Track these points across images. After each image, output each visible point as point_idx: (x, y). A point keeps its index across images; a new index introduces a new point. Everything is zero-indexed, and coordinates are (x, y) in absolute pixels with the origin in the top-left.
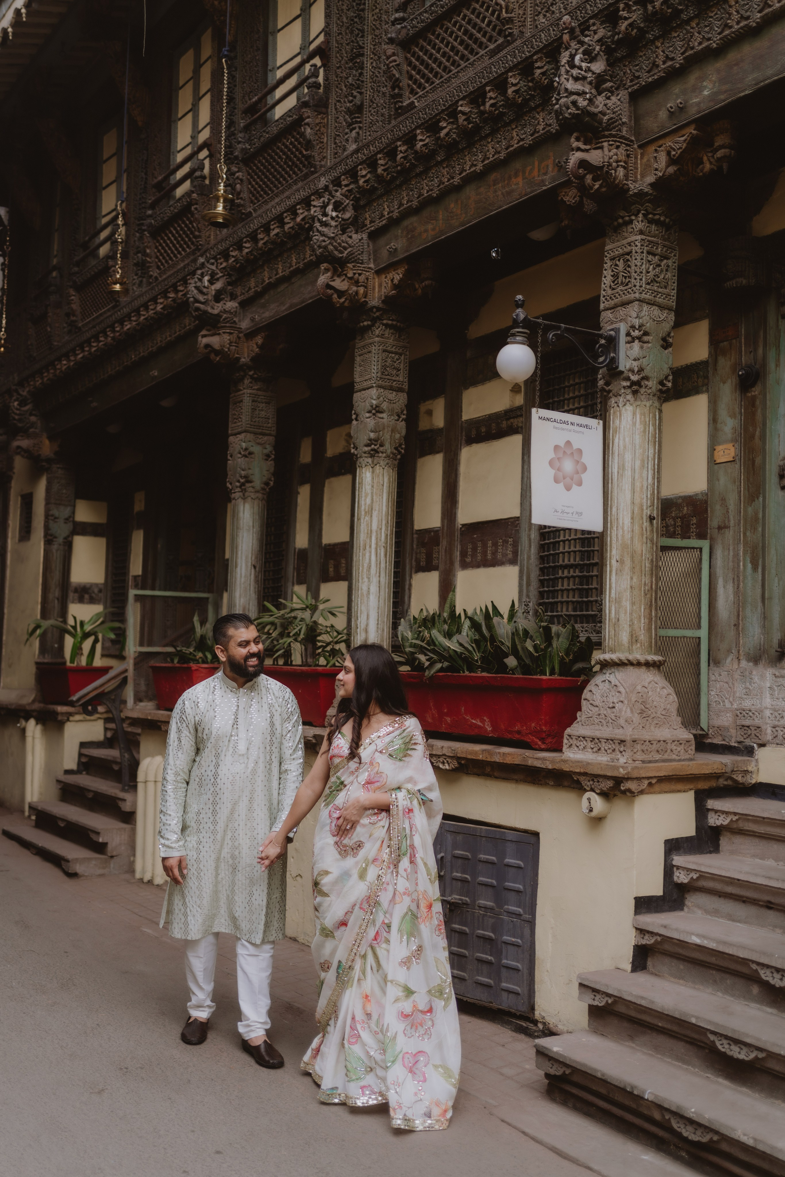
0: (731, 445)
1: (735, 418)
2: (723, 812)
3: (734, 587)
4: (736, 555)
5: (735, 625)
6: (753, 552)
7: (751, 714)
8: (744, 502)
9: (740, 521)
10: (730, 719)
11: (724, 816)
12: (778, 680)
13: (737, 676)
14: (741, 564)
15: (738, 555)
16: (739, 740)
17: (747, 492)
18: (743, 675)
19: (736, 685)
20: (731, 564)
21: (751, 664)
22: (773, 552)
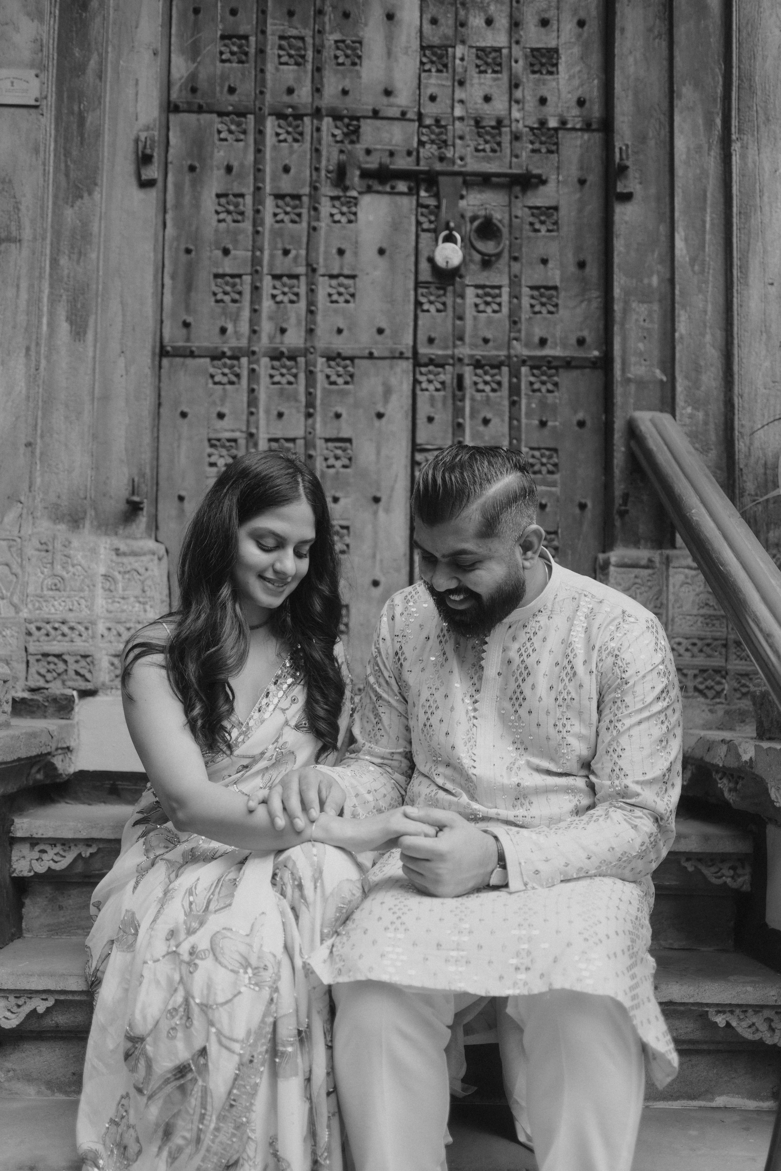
0: (33, 72)
1: (41, 20)
2: (53, 842)
3: (27, 366)
4: (34, 301)
5: (29, 445)
6: (73, 302)
7: (65, 629)
8: (56, 197)
9: (45, 231)
10: (13, 641)
11: (58, 849)
12: (125, 560)
13: (30, 552)
14: (45, 320)
15: (40, 300)
16: (32, 684)
17: (62, 178)
18: (45, 548)
19: (29, 569)
20: (22, 318)
21: (62, 527)
22: (115, 306)
